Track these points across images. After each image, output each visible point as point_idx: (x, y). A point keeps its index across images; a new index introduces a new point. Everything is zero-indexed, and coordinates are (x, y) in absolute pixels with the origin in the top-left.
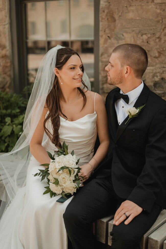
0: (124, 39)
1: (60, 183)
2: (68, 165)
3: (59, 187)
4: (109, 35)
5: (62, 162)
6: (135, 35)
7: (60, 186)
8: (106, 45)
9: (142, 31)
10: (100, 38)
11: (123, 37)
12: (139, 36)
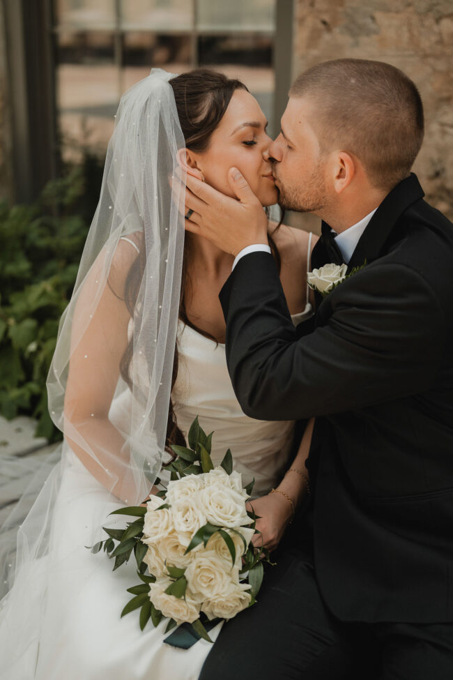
0: (376, 32)
1: (193, 584)
2: (220, 517)
3: (188, 599)
4: (326, 18)
5: (197, 507)
6: (415, 20)
7: (193, 596)
8: (315, 52)
9: (438, 4)
10: (296, 26)
11: (373, 26)
12: (429, 21)
